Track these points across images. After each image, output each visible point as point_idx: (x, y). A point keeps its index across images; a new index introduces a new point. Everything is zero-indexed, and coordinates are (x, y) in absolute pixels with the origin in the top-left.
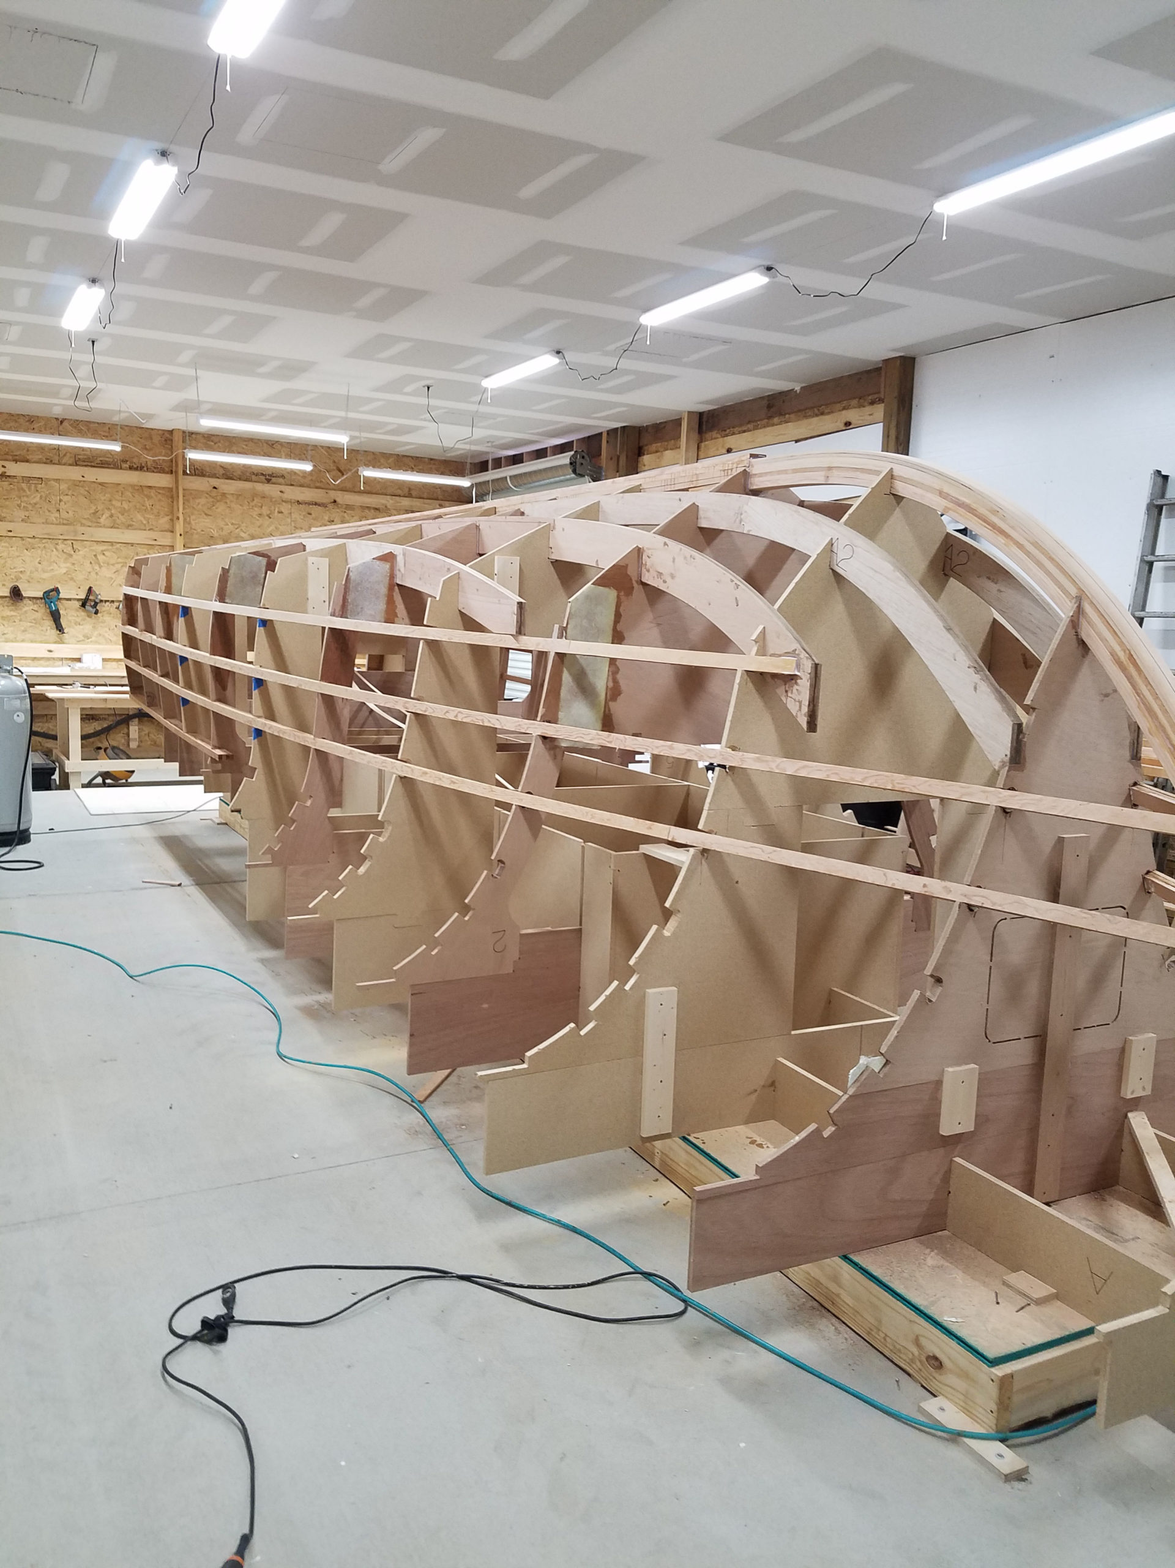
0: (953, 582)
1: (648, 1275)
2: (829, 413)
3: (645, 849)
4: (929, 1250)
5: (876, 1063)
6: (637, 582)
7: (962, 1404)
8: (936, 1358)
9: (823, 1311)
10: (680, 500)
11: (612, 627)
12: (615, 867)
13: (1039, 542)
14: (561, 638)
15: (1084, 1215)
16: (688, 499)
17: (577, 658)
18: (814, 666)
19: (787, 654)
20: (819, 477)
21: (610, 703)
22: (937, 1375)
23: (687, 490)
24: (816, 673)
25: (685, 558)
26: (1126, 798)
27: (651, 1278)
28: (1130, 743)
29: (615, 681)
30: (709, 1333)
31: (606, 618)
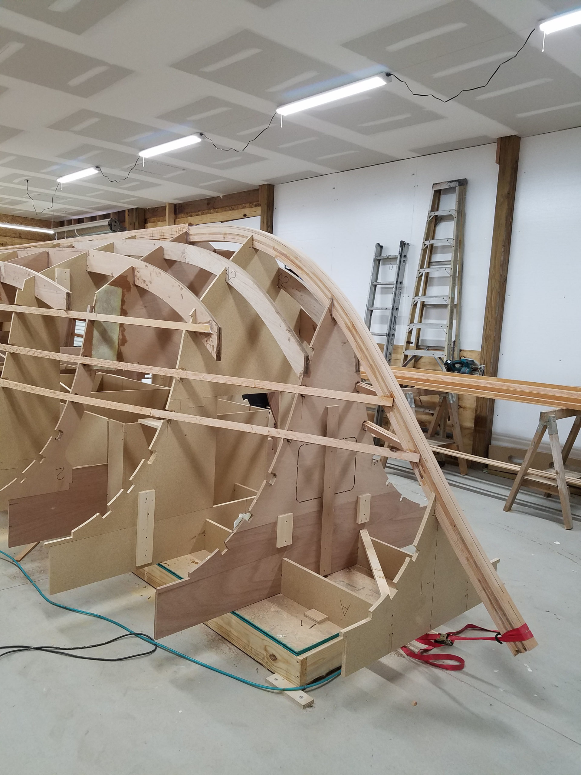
0: (282, 291)
1: (137, 635)
2: (236, 210)
3: (141, 421)
4: (272, 604)
5: (247, 516)
6: (133, 285)
7: (285, 675)
8: (274, 656)
9: (224, 640)
10: (154, 244)
11: (120, 307)
12: (124, 431)
13: (315, 273)
14: (92, 312)
15: (342, 579)
16: (158, 244)
17: (101, 323)
18: (218, 328)
19: (206, 323)
20: (221, 238)
21: (121, 347)
22: (275, 664)
23: (159, 240)
24: (220, 332)
25: (156, 273)
26: (354, 389)
27: (139, 636)
28: (355, 364)
29: (123, 335)
30: (167, 659)
31: (117, 303)
